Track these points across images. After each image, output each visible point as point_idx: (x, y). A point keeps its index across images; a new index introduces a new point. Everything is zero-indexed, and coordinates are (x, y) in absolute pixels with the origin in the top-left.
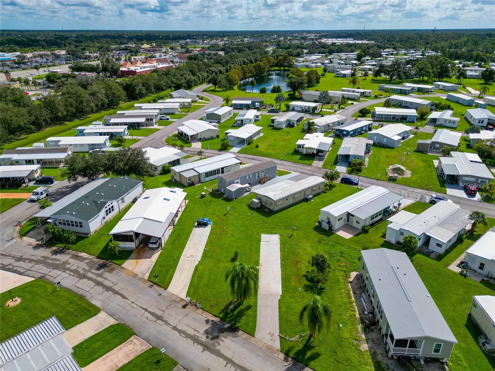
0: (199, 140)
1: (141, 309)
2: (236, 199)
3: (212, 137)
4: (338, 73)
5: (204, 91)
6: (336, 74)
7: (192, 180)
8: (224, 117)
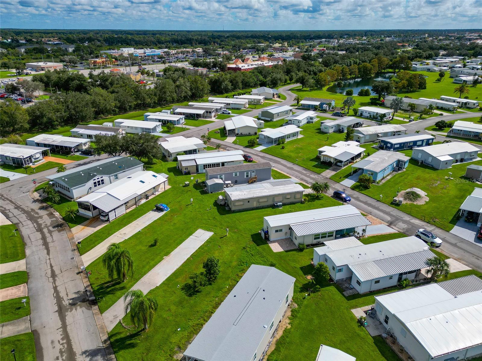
0: (236, 135)
1: (49, 266)
2: (212, 193)
3: (249, 133)
4: (457, 79)
5: (289, 90)
6: (455, 80)
7: (189, 169)
8: (278, 116)
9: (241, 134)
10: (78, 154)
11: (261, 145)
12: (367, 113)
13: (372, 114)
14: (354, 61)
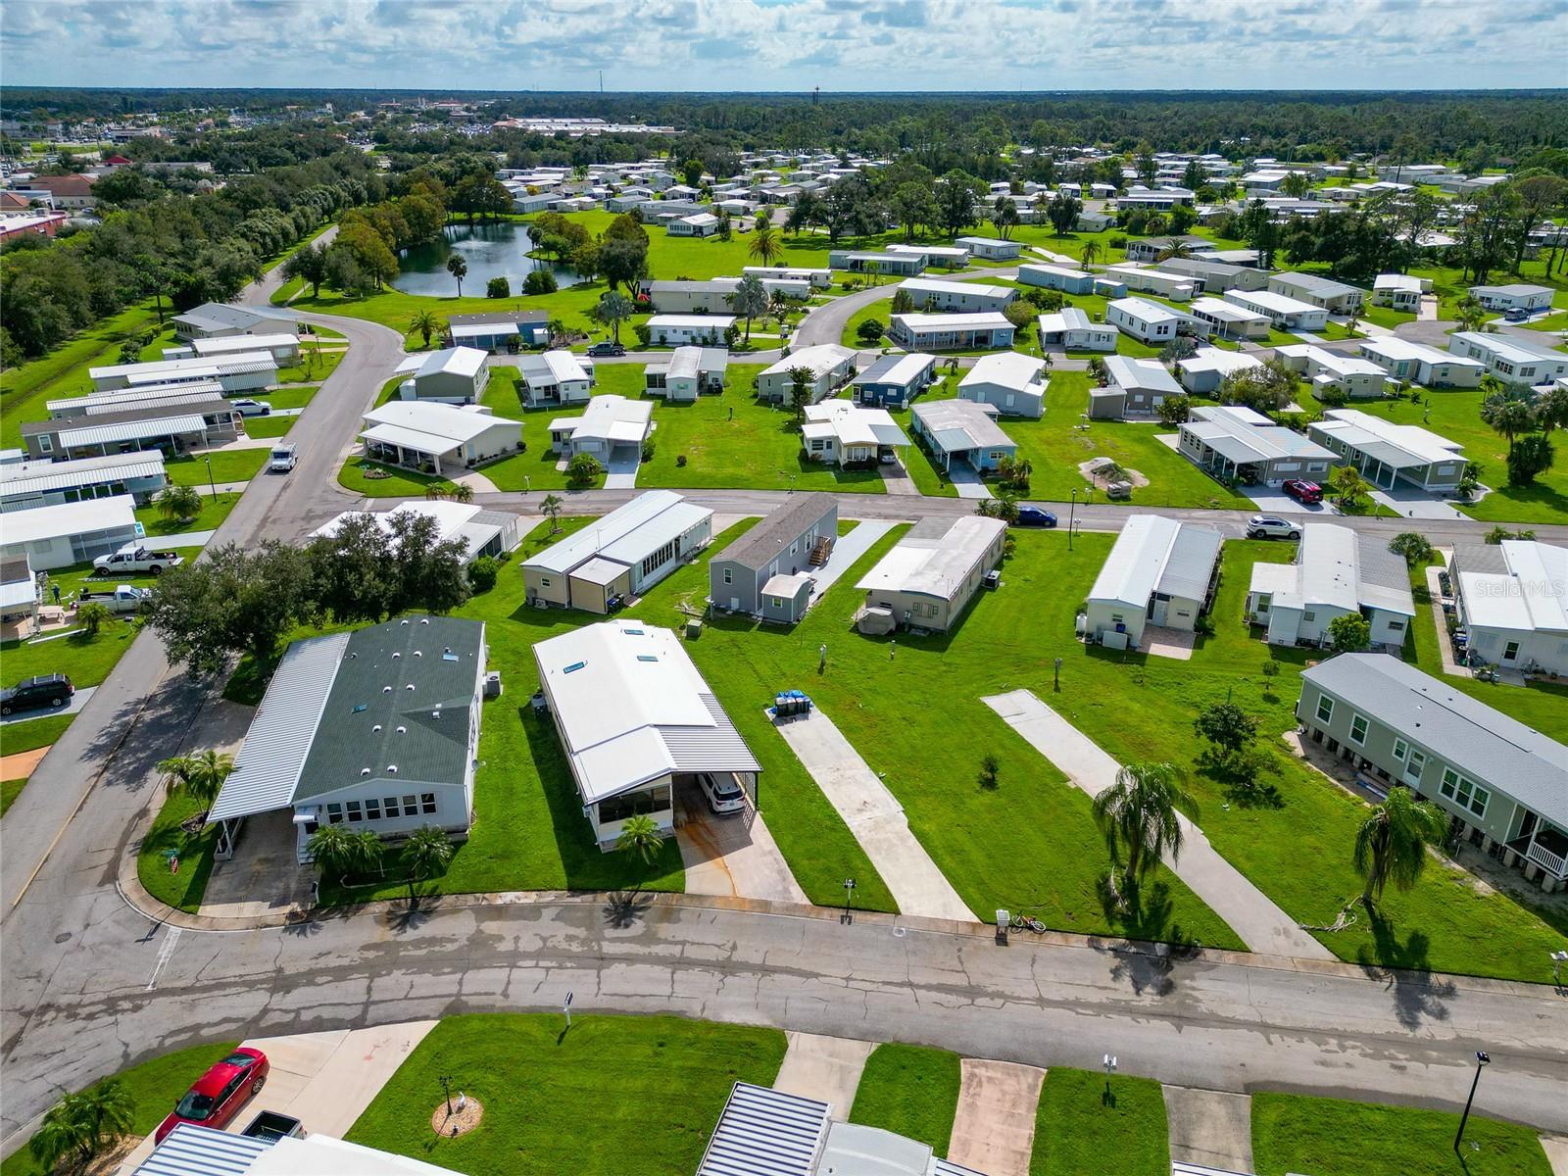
0: (467, 468)
1: (892, 988)
2: (798, 621)
3: (504, 451)
4: (675, 223)
6: (672, 227)
7: (615, 591)
8: (478, 383)
9: (481, 457)
11: (615, 471)
12: (680, 333)
13: (696, 333)
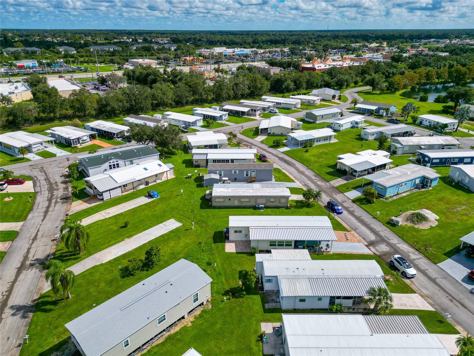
0: (267, 135)
1: (37, 229)
2: (207, 187)
3: (282, 134)
5: (356, 93)
7: (199, 162)
8: (322, 118)
9: (274, 133)
10: (119, 140)
11: (287, 146)
12: (428, 121)
13: (432, 124)
14: (450, 64)
